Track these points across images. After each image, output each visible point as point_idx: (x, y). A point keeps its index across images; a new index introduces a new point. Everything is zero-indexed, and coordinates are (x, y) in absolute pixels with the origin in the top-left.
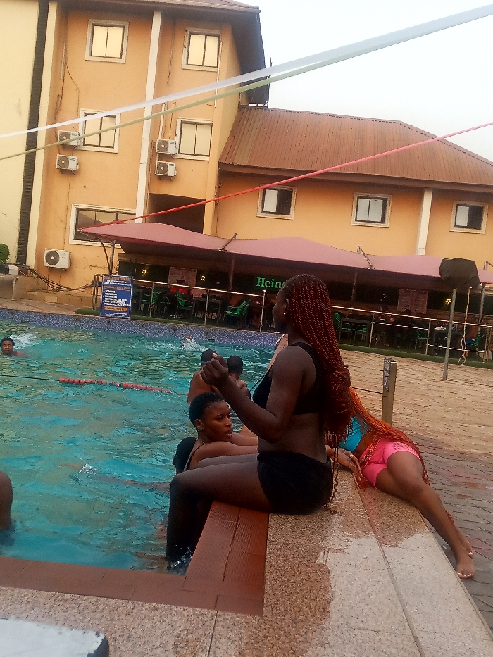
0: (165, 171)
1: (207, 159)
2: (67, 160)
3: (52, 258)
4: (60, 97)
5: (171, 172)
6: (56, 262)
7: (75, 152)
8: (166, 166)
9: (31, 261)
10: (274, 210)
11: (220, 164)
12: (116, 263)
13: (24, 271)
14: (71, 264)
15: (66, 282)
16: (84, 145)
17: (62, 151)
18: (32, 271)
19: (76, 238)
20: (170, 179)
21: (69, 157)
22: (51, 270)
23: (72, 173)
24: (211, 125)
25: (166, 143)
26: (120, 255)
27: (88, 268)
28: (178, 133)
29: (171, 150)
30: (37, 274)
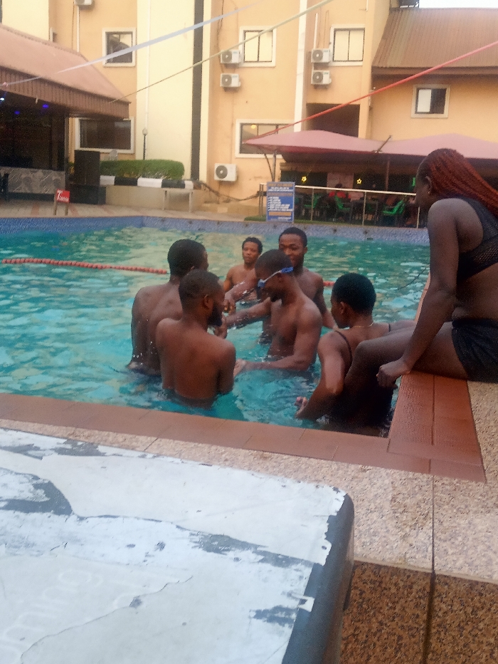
0: (321, 79)
1: (360, 63)
2: (230, 78)
3: (221, 172)
5: (326, 80)
6: (224, 175)
7: (237, 70)
8: (321, 75)
9: (203, 176)
10: (428, 110)
11: (373, 68)
12: (278, 172)
13: (198, 185)
14: (238, 177)
15: (234, 194)
16: (245, 62)
17: (225, 69)
18: (205, 185)
19: (241, 152)
20: (325, 87)
21: (232, 75)
22: (221, 183)
23: (235, 90)
24: (363, 30)
25: (320, 53)
26: (282, 165)
27: (253, 179)
28: (332, 40)
29: (326, 59)
30: (209, 188)
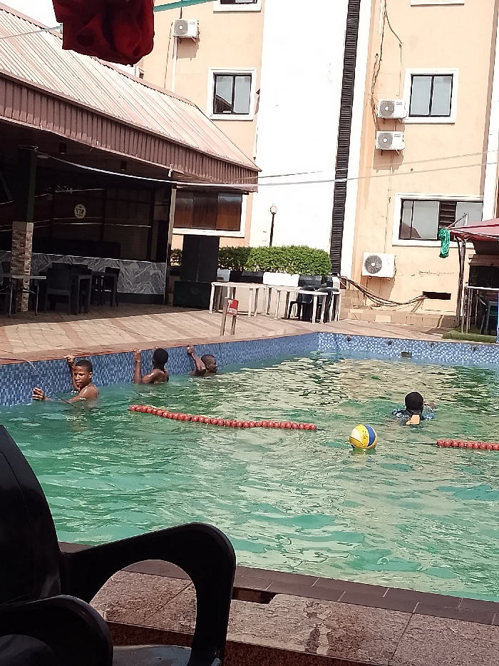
2: (390, 138)
3: (373, 264)
4: (379, 57)
6: (378, 269)
7: (398, 127)
9: (346, 271)
14: (395, 271)
16: (410, 116)
17: (382, 127)
18: (351, 282)
19: (400, 238)
21: (394, 133)
22: (372, 279)
23: (395, 154)
26: (471, 257)
27: (418, 275)
